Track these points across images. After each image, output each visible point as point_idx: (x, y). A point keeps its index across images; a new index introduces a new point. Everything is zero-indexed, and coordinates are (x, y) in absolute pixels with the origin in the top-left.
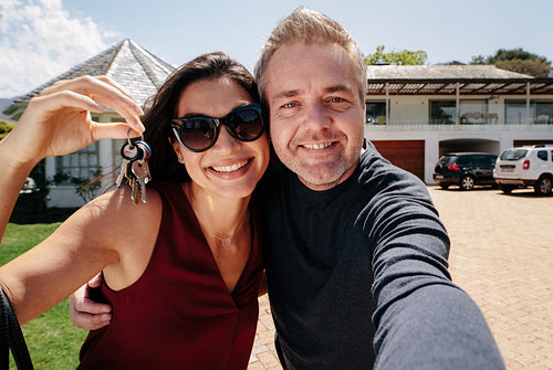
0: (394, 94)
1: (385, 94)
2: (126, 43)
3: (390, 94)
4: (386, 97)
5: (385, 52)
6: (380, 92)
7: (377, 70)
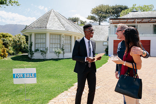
0: (139, 23)
1: (135, 23)
2: (52, 10)
3: (137, 23)
4: (136, 24)
5: (136, 6)
6: (134, 22)
7: (133, 14)
